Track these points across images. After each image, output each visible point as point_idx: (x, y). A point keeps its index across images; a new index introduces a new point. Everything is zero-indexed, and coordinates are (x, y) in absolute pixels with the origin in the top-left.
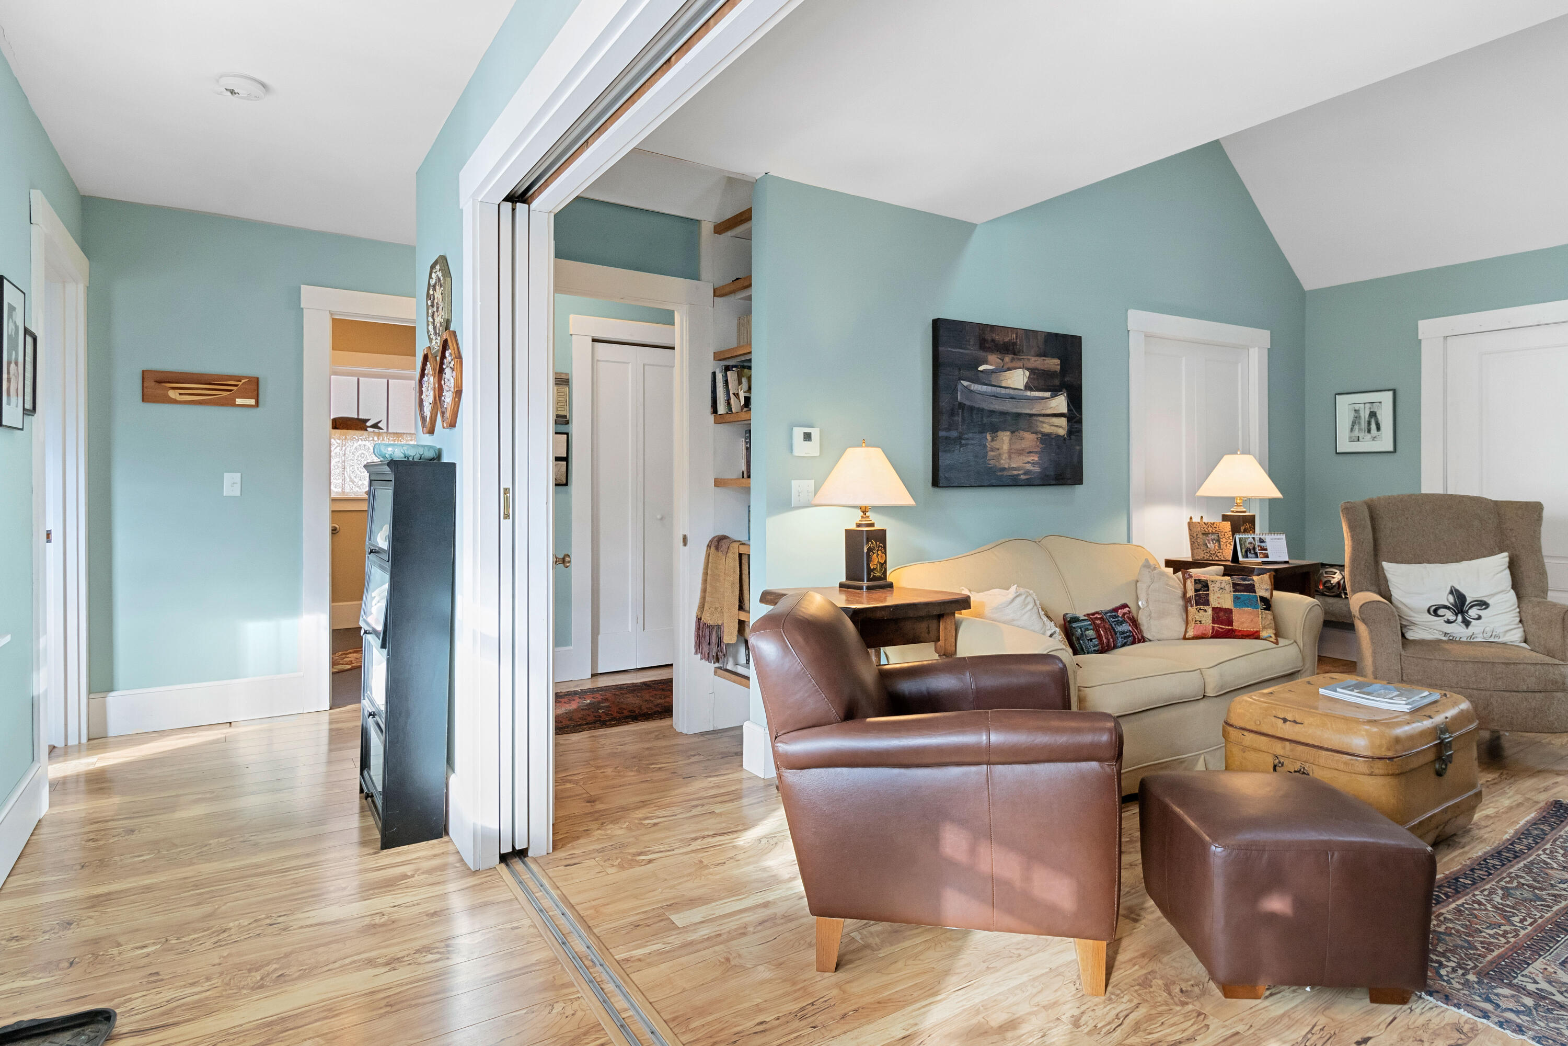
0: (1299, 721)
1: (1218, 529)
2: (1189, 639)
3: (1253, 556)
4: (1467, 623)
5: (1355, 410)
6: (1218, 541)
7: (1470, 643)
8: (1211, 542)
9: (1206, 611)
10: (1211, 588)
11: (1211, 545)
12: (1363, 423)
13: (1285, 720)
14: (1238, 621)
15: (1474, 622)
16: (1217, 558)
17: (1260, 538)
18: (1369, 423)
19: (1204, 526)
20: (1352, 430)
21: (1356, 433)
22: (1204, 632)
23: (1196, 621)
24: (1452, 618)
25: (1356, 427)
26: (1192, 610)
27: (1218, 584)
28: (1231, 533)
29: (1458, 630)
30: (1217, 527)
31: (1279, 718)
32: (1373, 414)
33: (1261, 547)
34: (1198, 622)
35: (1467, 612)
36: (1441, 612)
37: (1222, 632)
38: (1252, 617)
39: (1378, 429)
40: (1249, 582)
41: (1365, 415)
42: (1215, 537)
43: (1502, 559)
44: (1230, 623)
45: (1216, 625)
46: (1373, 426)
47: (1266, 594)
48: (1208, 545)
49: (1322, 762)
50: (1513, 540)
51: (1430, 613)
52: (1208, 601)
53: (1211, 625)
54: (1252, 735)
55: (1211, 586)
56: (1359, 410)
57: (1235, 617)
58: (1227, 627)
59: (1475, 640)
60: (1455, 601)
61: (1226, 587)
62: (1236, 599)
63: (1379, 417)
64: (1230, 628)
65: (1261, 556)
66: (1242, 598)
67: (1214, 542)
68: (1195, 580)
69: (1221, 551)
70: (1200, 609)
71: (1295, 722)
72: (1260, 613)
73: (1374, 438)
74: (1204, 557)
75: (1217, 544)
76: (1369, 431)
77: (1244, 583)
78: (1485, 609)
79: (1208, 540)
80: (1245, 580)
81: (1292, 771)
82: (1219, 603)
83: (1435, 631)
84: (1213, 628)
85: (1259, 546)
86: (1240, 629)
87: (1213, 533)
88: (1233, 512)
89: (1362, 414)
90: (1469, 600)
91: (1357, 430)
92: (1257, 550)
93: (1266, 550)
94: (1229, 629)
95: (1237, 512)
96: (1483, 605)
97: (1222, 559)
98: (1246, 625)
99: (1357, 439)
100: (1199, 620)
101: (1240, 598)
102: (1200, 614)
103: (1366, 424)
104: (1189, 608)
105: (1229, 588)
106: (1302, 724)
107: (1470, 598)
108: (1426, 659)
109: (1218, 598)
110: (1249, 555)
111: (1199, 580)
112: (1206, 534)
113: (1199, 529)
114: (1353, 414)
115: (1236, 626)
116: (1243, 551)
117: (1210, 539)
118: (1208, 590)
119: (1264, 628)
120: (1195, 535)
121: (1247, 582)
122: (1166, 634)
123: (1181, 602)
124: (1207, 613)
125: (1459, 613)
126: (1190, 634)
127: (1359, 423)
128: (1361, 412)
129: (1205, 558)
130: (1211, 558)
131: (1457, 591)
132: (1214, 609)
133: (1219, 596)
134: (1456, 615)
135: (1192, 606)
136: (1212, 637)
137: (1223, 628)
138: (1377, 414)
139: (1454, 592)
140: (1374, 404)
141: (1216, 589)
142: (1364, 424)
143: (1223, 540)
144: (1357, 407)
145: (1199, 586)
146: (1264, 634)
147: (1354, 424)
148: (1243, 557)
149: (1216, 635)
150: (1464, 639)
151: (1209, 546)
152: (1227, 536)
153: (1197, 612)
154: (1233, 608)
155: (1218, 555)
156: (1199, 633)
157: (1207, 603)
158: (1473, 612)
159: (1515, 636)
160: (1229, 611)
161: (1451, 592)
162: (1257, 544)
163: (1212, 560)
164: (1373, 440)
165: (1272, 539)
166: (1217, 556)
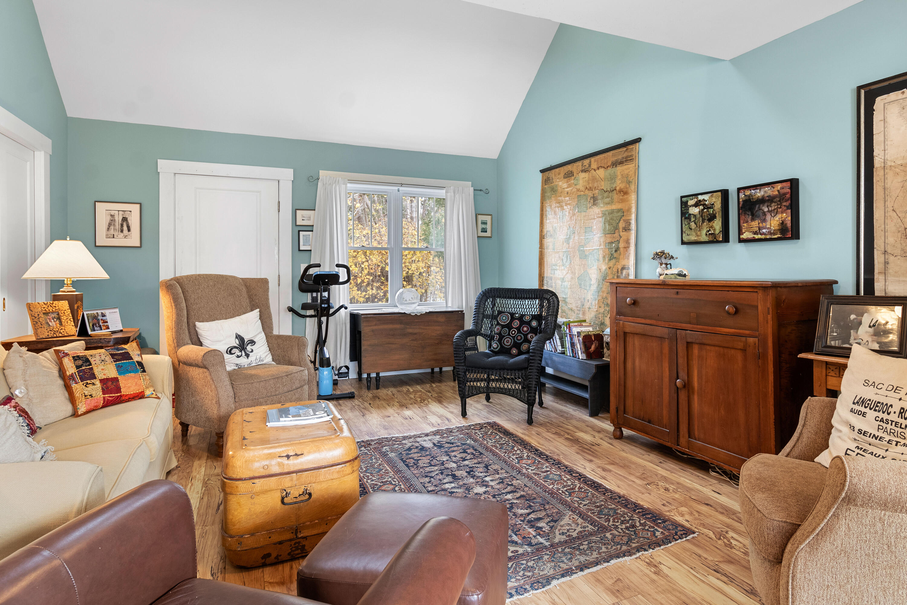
0: (299, 453)
1: (57, 308)
2: (82, 415)
3: (99, 328)
4: (247, 356)
5: (111, 215)
6: (59, 318)
7: (250, 367)
8: (52, 321)
9: (93, 384)
10: (93, 363)
11: (52, 323)
12: (117, 224)
13: (288, 457)
14: (124, 387)
15: (251, 354)
16: (60, 335)
17: (102, 313)
18: (122, 225)
19: (44, 306)
20: (108, 229)
21: (112, 232)
22: (95, 405)
23: (85, 396)
24: (239, 354)
25: (112, 227)
26: (78, 388)
27: (98, 357)
28: (69, 310)
29: (243, 361)
30: (57, 306)
31: (282, 457)
32: (125, 219)
33: (103, 320)
34: (88, 397)
35: (246, 348)
36: (233, 352)
37: (112, 400)
38: (136, 380)
39: (129, 230)
40: (123, 351)
41: (118, 219)
42: (56, 315)
43: (256, 312)
44: (118, 390)
45: (106, 396)
46: (125, 228)
47: (139, 359)
48: (50, 323)
49: (322, 478)
50: (257, 301)
51: (227, 353)
52: (94, 374)
53: (102, 396)
54: (262, 480)
55: (92, 360)
56: (114, 215)
57: (122, 384)
58: (116, 395)
59: (252, 365)
60: (239, 342)
61: (106, 358)
62: (118, 367)
63: (129, 221)
64: (119, 394)
65: (104, 328)
66: (124, 366)
67: (55, 320)
68: (73, 357)
69: (63, 328)
70: (87, 383)
71: (296, 455)
72: (141, 375)
73: (125, 237)
74: (48, 335)
75: (58, 322)
76: (122, 231)
77: (119, 352)
78: (254, 345)
79: (49, 319)
80: (118, 349)
81: (297, 496)
82: (104, 375)
83: (231, 364)
84: (104, 398)
85: (101, 319)
86: (127, 393)
87: (53, 312)
88: (64, 292)
89: (116, 218)
90: (246, 340)
91: (112, 230)
92: (101, 324)
93: (107, 322)
94: (118, 396)
95: (68, 292)
96: (252, 342)
97: (66, 334)
98: (132, 389)
99: (112, 236)
100: (90, 394)
101: (122, 366)
102: (89, 389)
103: (120, 226)
104: (74, 386)
105: (109, 359)
106: (303, 454)
107: (246, 338)
108: (249, 383)
109: (103, 369)
110: (96, 328)
111: (78, 356)
112: (46, 314)
113: (40, 309)
114: (109, 218)
115: (125, 391)
116: (91, 325)
117: (50, 317)
118: (90, 364)
119: (147, 388)
120: (36, 315)
121: (121, 352)
122: (54, 416)
123: (60, 382)
124: (96, 386)
125: (242, 350)
126: (82, 409)
127: (114, 225)
128: (115, 217)
129: (50, 336)
130: (55, 335)
131: (239, 336)
132: (101, 381)
133: (103, 367)
134: (241, 351)
135: (76, 383)
136: (103, 407)
137: (114, 396)
138: (128, 220)
139: (238, 337)
140: (126, 212)
141: (98, 362)
142: (118, 226)
143: (64, 318)
144: (112, 213)
145: (80, 362)
146: (148, 393)
147: (110, 225)
148: (92, 331)
149: (107, 404)
150: (246, 366)
151: (51, 325)
152: (66, 314)
153: (84, 387)
154: (118, 376)
155: (62, 331)
156: (92, 406)
157: (93, 377)
158: (249, 348)
159: (268, 359)
160: (116, 380)
161: (237, 337)
162: (100, 318)
163: (57, 337)
164: (125, 238)
165: (110, 313)
166: (61, 333)
